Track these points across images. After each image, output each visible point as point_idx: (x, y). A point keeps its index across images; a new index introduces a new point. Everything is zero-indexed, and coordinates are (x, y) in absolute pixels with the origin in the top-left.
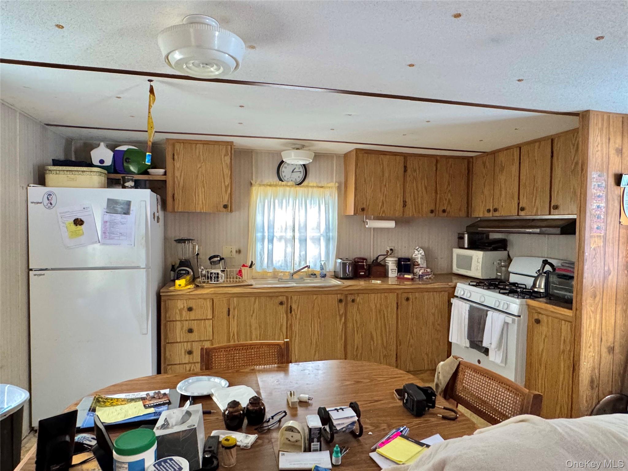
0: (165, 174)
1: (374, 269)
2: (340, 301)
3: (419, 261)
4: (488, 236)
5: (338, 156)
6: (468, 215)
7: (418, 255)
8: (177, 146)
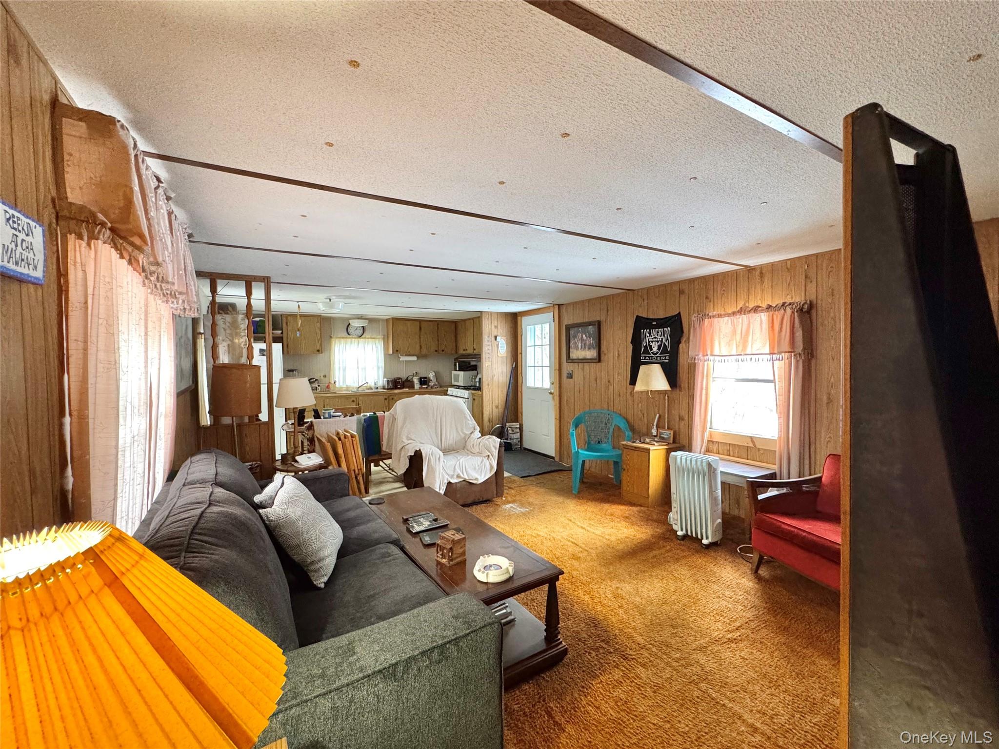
0: (282, 333)
1: (406, 384)
2: (386, 399)
3: (432, 378)
4: (470, 364)
5: (383, 320)
6: (456, 352)
7: (431, 375)
8: (289, 318)
